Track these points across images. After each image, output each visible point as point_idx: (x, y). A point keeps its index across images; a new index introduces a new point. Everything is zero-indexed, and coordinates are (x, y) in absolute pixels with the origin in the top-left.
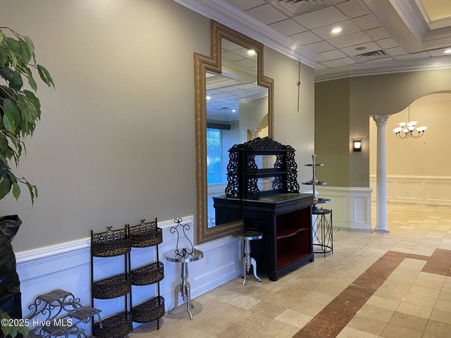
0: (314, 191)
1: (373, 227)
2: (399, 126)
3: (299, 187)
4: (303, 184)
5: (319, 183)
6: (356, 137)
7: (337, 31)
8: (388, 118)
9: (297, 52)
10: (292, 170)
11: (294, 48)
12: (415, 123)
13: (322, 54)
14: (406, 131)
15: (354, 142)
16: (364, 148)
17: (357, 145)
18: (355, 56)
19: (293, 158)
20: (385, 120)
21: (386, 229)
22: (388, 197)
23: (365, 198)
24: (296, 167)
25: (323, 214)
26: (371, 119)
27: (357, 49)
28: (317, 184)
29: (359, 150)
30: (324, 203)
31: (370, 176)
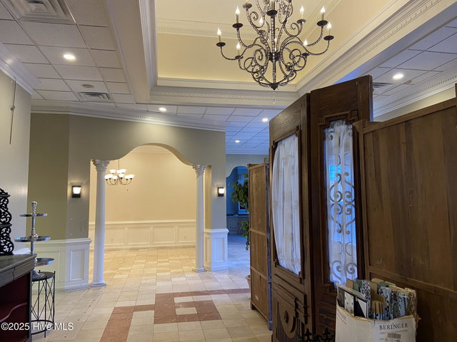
0: (32, 250)
1: (90, 282)
2: (110, 173)
3: (13, 246)
4: (18, 241)
5: (40, 239)
6: (76, 181)
7: (69, 57)
8: (108, 163)
9: (12, 68)
10: (4, 223)
11: (9, 61)
12: (124, 171)
13: (41, 80)
14: (116, 177)
15: (73, 187)
16: (84, 194)
17: (77, 191)
18: (79, 93)
19: (6, 207)
20: (106, 166)
21: (103, 282)
22: (106, 244)
23: (83, 250)
24: (10, 219)
25: (46, 279)
26: (92, 163)
27: (84, 85)
28: (38, 240)
29: (78, 196)
30: (46, 264)
31: (90, 223)
